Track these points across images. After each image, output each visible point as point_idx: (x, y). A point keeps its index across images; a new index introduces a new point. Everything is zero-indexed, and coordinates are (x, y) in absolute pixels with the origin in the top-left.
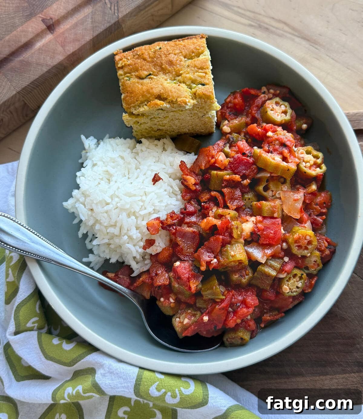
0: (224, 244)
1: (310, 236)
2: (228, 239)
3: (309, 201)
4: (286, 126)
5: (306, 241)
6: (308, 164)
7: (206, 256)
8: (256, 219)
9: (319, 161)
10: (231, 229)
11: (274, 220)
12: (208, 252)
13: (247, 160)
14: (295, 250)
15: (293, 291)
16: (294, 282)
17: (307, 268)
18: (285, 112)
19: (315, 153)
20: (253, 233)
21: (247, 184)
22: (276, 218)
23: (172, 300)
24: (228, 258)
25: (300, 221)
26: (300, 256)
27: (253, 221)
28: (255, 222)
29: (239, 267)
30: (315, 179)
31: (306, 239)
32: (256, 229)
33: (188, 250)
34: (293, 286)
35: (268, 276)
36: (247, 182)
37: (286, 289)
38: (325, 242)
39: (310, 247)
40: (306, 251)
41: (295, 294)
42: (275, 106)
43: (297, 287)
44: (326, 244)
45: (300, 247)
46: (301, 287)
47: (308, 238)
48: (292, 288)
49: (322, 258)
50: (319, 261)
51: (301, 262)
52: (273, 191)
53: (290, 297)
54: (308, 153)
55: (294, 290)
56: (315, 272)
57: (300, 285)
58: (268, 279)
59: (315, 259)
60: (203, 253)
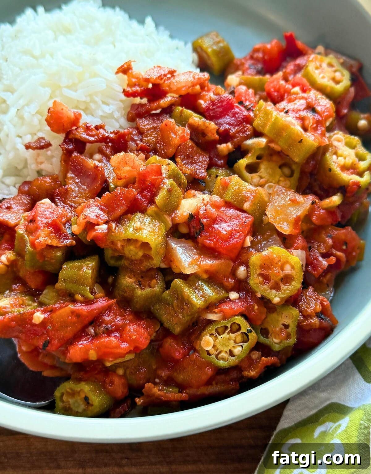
1: (293, 267)
3: (317, 219)
5: (282, 274)
6: (341, 160)
7: (93, 213)
8: (210, 199)
9: (362, 165)
10: (159, 189)
11: (239, 213)
12: (101, 209)
14: (255, 281)
15: (220, 356)
16: (229, 339)
17: (265, 332)
18: (337, 81)
19: (361, 150)
20: (194, 218)
21: (226, 151)
22: (245, 211)
24: (125, 230)
26: (259, 295)
27: (203, 200)
28: (205, 202)
30: (345, 189)
31: (282, 269)
32: (202, 212)
33: (77, 198)
34: (224, 345)
35: (184, 302)
36: (228, 146)
37: (208, 343)
38: (318, 303)
39: (284, 287)
40: (274, 292)
41: (221, 363)
42: (324, 65)
43: (231, 354)
44: (319, 307)
45: (266, 278)
46: (239, 356)
47: (288, 268)
48: (220, 348)
49: (300, 327)
50: (292, 329)
51: (258, 309)
52: (261, 177)
53: (210, 364)
54: (349, 146)
55: (223, 354)
56: (277, 348)
57: (238, 350)
58: (183, 309)
59: (287, 321)
60: (91, 207)
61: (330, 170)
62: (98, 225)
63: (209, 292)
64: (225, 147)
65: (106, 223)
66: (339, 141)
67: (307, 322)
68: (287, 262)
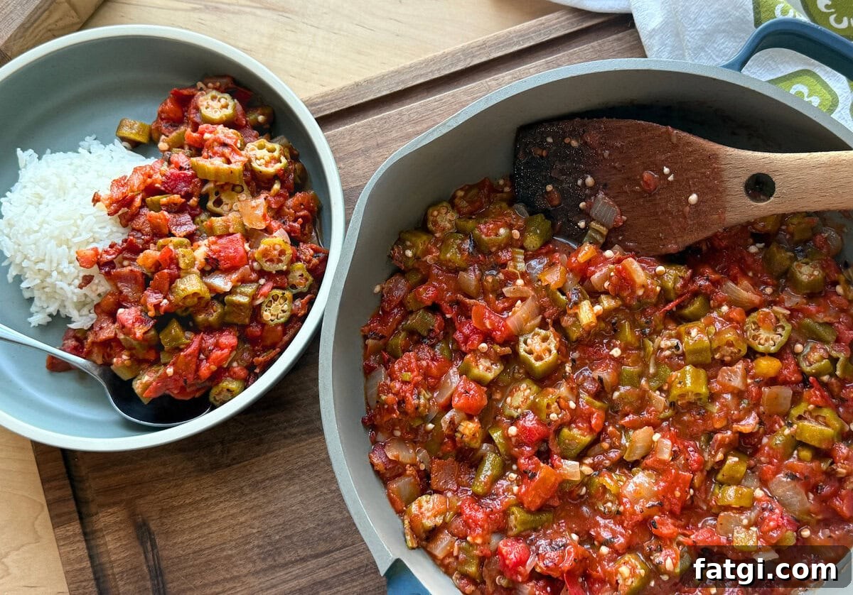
0: (173, 279)
1: (280, 245)
2: (175, 271)
3: (275, 205)
4: (230, 123)
5: (276, 252)
6: (263, 161)
7: (153, 298)
8: (209, 241)
9: (276, 154)
10: (177, 259)
11: (230, 237)
12: (156, 293)
13: (184, 174)
14: (268, 267)
15: (279, 317)
16: (277, 305)
18: (226, 106)
19: (269, 145)
20: (208, 260)
21: (195, 204)
22: (233, 234)
24: (178, 294)
25: (268, 231)
26: (274, 272)
28: (208, 245)
29: (200, 303)
30: (276, 177)
31: (275, 249)
32: (210, 253)
34: (277, 310)
35: (239, 306)
37: (267, 315)
38: (310, 249)
39: (283, 258)
40: (280, 264)
41: (282, 320)
42: (211, 103)
43: (284, 311)
44: (312, 252)
45: (271, 260)
46: (288, 309)
47: (278, 247)
48: (276, 313)
49: (309, 270)
50: (306, 274)
51: (280, 279)
52: (227, 204)
53: (277, 325)
54: (261, 147)
55: (280, 315)
56: (305, 290)
57: (286, 307)
58: (241, 310)
59: (298, 273)
60: (149, 296)
61: (261, 172)
62: (161, 302)
63: (250, 289)
64: (194, 201)
65: (164, 298)
66: (253, 150)
67: (311, 265)
68: (275, 244)
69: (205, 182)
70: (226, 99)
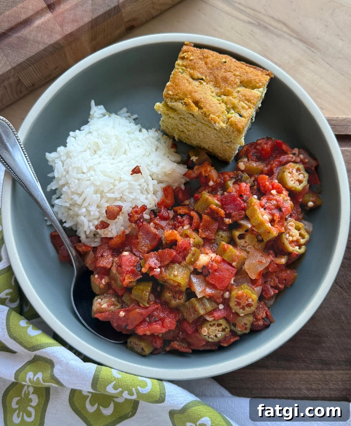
0: (174, 261)
1: (253, 300)
2: (180, 258)
3: (271, 270)
4: (293, 194)
5: (247, 302)
6: (291, 238)
7: (153, 261)
8: (215, 257)
9: (302, 241)
10: (188, 253)
11: (230, 267)
12: (157, 259)
13: (240, 202)
14: (232, 304)
15: (210, 336)
16: (216, 330)
17: (235, 325)
18: (300, 182)
19: (303, 232)
20: (204, 267)
21: (228, 223)
22: (233, 267)
23: (103, 281)
24: (170, 275)
25: (254, 282)
26: (234, 311)
27: (212, 257)
28: (212, 259)
29: (176, 290)
30: (289, 254)
31: (247, 300)
32: (210, 266)
33: (143, 247)
34: (213, 332)
35: (196, 311)
36: (229, 221)
37: (205, 331)
38: (264, 313)
39: (247, 309)
40: (241, 310)
41: (210, 340)
42: (294, 171)
43: (216, 336)
44: (264, 315)
45: (238, 304)
46: (219, 338)
47: (250, 300)
48: (211, 333)
49: (252, 325)
50: (249, 326)
51: (232, 317)
52: (246, 242)
53: (205, 340)
54: (298, 229)
55: (212, 336)
56: (239, 333)
57: (219, 335)
58: (194, 313)
59: (246, 322)
60: (152, 257)
61: (284, 244)
62: (155, 268)
63: (209, 306)
65: (160, 267)
66: (291, 226)
67: (257, 323)
68: (250, 297)
69: (246, 218)
70: (304, 177)
